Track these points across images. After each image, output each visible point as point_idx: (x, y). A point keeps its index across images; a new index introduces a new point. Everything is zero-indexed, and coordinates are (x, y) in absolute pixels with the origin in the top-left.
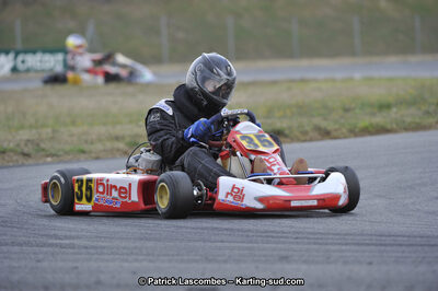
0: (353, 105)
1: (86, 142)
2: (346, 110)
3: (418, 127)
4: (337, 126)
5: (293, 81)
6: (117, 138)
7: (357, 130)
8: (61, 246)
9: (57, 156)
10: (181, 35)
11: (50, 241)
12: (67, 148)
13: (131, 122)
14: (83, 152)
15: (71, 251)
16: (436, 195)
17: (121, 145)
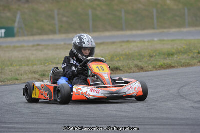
0: (155, 54)
1: (19, 75)
2: (151, 57)
3: (188, 65)
4: (147, 65)
5: (123, 42)
6: (35, 73)
7: (157, 67)
8: (9, 128)
9: (4, 82)
10: (65, 19)
11: (3, 126)
12: (9, 78)
13: (41, 64)
14: (18, 80)
15: (13, 130)
16: (199, 100)
17: (37, 76)
